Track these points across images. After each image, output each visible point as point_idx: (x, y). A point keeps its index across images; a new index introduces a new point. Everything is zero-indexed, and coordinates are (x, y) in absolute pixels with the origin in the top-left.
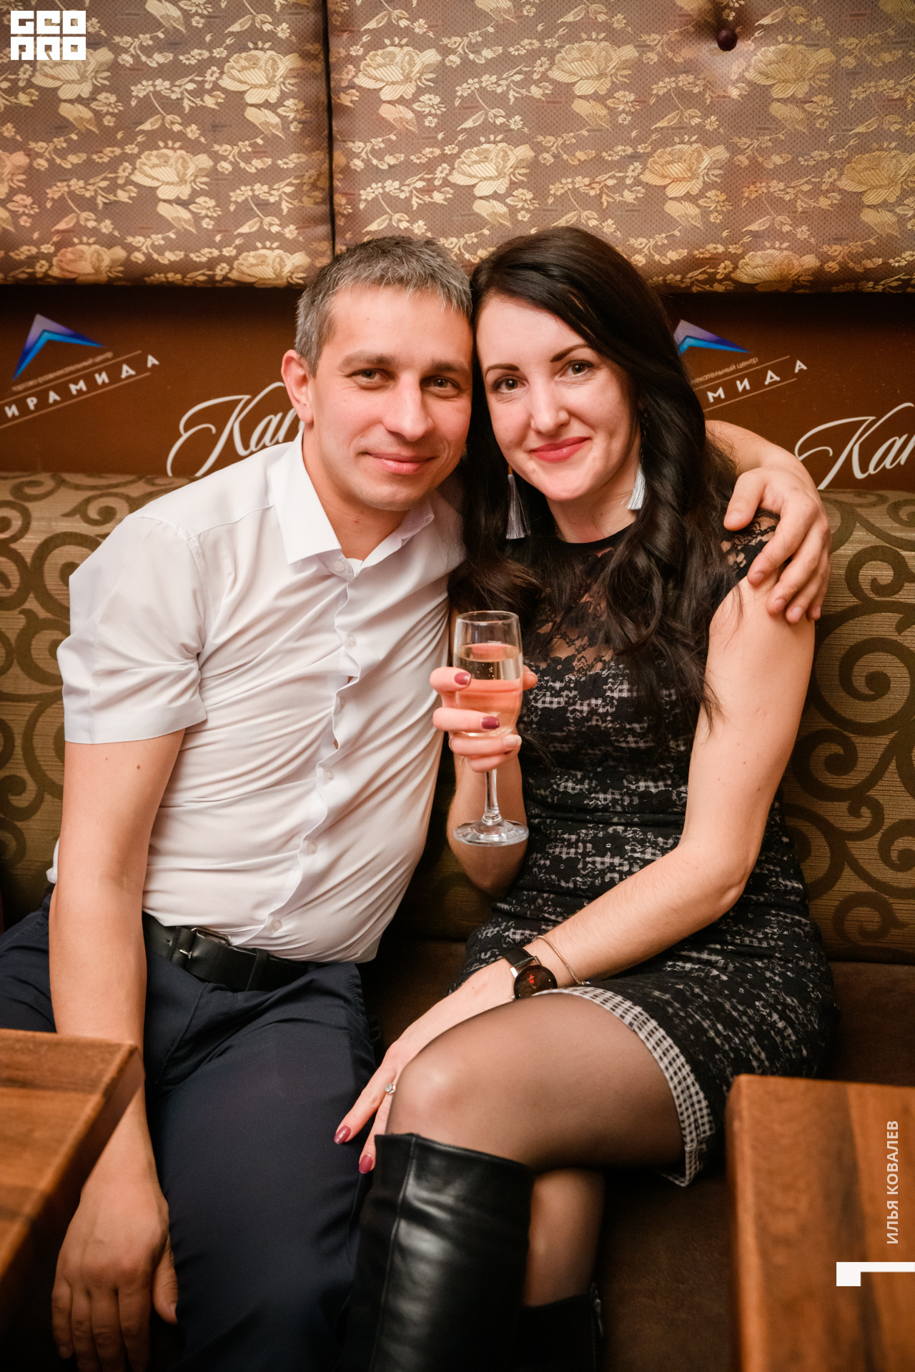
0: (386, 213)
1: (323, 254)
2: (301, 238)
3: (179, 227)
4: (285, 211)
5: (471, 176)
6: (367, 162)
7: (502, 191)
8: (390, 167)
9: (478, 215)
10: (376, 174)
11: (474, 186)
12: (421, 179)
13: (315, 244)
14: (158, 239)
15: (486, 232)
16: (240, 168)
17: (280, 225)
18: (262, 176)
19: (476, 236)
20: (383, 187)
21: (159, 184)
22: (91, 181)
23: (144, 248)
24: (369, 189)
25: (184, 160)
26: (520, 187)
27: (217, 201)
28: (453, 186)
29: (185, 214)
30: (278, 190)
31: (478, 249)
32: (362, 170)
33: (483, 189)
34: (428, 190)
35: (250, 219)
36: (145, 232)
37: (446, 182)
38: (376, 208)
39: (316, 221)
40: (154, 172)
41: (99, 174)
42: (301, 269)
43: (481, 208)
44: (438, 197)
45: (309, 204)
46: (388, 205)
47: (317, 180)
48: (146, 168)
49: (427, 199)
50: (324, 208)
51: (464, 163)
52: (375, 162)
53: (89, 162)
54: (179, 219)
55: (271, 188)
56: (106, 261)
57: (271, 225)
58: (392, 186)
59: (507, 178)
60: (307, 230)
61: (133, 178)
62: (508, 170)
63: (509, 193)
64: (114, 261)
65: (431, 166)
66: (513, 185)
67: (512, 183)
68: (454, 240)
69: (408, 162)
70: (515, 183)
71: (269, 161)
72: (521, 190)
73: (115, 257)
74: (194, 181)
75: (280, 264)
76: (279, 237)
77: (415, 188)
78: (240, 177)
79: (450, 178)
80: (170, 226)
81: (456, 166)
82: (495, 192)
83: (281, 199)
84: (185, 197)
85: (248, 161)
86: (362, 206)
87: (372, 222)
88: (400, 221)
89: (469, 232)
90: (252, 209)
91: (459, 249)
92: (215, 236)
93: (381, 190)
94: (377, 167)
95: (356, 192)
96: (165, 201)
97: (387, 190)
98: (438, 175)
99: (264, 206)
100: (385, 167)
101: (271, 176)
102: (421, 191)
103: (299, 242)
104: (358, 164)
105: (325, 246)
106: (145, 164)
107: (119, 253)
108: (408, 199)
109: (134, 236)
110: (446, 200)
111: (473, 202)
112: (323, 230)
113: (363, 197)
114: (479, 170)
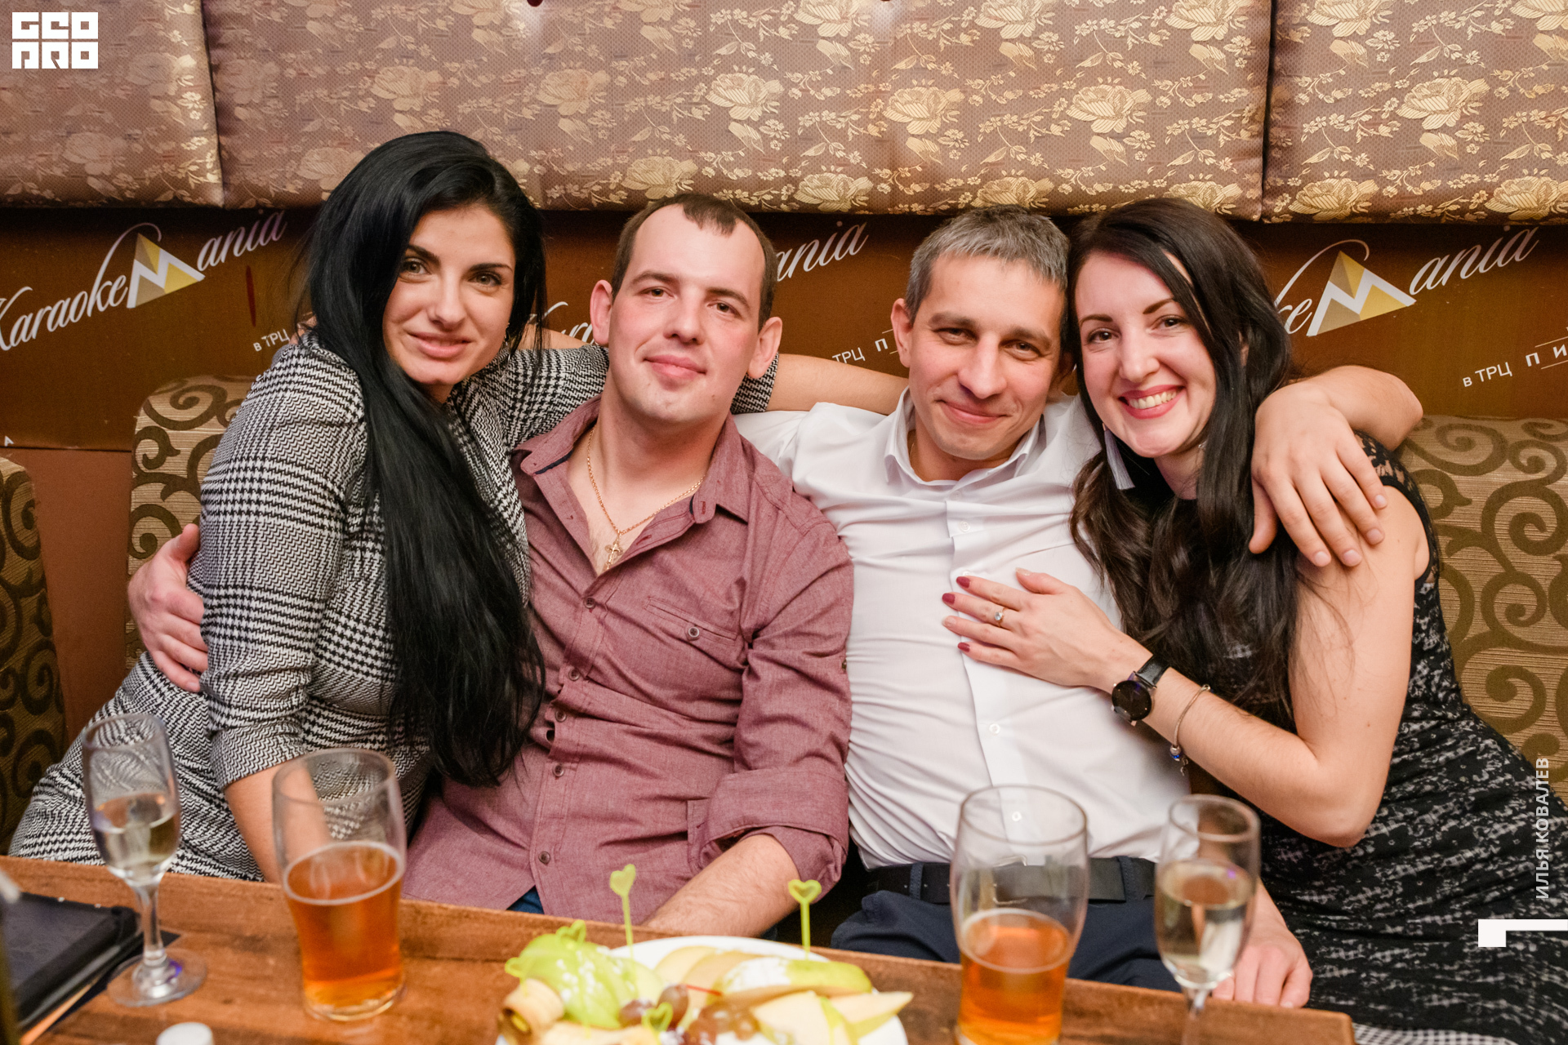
0: (1328, 146)
1: (1253, 186)
2: (1235, 171)
3: (1111, 160)
4: (1222, 144)
5: (1420, 110)
6: (1313, 96)
7: (1451, 124)
8: (1337, 101)
9: (1425, 148)
10: (1320, 108)
11: (1422, 119)
12: (1367, 113)
13: (1248, 176)
14: (1087, 171)
15: (1432, 164)
16: (1179, 103)
17: (1215, 158)
18: (1201, 110)
19: (1420, 169)
20: (1327, 121)
21: (1094, 118)
22: (1025, 116)
23: (1073, 180)
24: (1312, 123)
25: (1123, 96)
26: (1472, 120)
27: (1152, 134)
28: (1402, 119)
29: (1118, 147)
30: (1217, 123)
31: (1421, 181)
32: (1307, 104)
33: (1432, 123)
34: (1375, 123)
35: (1185, 152)
36: (1075, 163)
37: (1394, 116)
38: (1317, 142)
39: (1250, 154)
40: (1091, 107)
41: (1034, 109)
42: (1232, 200)
43: (1428, 141)
44: (1384, 131)
45: (1247, 136)
46: (1331, 138)
47: (1256, 114)
48: (1082, 103)
49: (1372, 132)
50: (1259, 141)
51: (1414, 97)
52: (1321, 96)
53: (1026, 97)
54: (1112, 152)
55: (1209, 122)
56: (1032, 193)
57: (1206, 157)
58: (1336, 119)
59: (1459, 111)
60: (1242, 163)
61: (1068, 112)
62: (1460, 104)
63: (1459, 126)
64: (1039, 193)
65: (1379, 100)
66: (1464, 119)
67: (1463, 116)
68: (1397, 172)
69: (1356, 97)
70: (1467, 116)
71: (1210, 96)
72: (1472, 124)
73: (1041, 189)
74: (1131, 115)
75: (1211, 195)
76: (1214, 168)
77: (1361, 122)
78: (1178, 111)
79: (1398, 112)
80: (1102, 159)
81: (1406, 100)
82: (1445, 125)
83: (1218, 133)
84: (1119, 130)
85: (1188, 96)
86: (1303, 140)
87: (1313, 154)
88: (1342, 153)
89: (1414, 164)
90: (1188, 142)
91: (1402, 181)
92: (1146, 168)
93: (1324, 124)
94: (1323, 101)
95: (1299, 125)
96: (1098, 134)
97: (1331, 123)
98: (1386, 108)
99: (1201, 139)
100: (1332, 101)
101: (1209, 110)
102: (1366, 124)
103: (1232, 174)
104: (1303, 98)
105: (1256, 178)
106: (1081, 100)
107: (1047, 185)
108: (1353, 132)
109: (1063, 169)
110: (1391, 133)
111: (1420, 135)
112: (1257, 162)
113: (1306, 131)
114: (1430, 104)
